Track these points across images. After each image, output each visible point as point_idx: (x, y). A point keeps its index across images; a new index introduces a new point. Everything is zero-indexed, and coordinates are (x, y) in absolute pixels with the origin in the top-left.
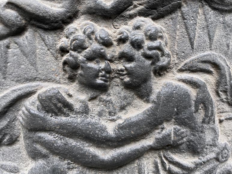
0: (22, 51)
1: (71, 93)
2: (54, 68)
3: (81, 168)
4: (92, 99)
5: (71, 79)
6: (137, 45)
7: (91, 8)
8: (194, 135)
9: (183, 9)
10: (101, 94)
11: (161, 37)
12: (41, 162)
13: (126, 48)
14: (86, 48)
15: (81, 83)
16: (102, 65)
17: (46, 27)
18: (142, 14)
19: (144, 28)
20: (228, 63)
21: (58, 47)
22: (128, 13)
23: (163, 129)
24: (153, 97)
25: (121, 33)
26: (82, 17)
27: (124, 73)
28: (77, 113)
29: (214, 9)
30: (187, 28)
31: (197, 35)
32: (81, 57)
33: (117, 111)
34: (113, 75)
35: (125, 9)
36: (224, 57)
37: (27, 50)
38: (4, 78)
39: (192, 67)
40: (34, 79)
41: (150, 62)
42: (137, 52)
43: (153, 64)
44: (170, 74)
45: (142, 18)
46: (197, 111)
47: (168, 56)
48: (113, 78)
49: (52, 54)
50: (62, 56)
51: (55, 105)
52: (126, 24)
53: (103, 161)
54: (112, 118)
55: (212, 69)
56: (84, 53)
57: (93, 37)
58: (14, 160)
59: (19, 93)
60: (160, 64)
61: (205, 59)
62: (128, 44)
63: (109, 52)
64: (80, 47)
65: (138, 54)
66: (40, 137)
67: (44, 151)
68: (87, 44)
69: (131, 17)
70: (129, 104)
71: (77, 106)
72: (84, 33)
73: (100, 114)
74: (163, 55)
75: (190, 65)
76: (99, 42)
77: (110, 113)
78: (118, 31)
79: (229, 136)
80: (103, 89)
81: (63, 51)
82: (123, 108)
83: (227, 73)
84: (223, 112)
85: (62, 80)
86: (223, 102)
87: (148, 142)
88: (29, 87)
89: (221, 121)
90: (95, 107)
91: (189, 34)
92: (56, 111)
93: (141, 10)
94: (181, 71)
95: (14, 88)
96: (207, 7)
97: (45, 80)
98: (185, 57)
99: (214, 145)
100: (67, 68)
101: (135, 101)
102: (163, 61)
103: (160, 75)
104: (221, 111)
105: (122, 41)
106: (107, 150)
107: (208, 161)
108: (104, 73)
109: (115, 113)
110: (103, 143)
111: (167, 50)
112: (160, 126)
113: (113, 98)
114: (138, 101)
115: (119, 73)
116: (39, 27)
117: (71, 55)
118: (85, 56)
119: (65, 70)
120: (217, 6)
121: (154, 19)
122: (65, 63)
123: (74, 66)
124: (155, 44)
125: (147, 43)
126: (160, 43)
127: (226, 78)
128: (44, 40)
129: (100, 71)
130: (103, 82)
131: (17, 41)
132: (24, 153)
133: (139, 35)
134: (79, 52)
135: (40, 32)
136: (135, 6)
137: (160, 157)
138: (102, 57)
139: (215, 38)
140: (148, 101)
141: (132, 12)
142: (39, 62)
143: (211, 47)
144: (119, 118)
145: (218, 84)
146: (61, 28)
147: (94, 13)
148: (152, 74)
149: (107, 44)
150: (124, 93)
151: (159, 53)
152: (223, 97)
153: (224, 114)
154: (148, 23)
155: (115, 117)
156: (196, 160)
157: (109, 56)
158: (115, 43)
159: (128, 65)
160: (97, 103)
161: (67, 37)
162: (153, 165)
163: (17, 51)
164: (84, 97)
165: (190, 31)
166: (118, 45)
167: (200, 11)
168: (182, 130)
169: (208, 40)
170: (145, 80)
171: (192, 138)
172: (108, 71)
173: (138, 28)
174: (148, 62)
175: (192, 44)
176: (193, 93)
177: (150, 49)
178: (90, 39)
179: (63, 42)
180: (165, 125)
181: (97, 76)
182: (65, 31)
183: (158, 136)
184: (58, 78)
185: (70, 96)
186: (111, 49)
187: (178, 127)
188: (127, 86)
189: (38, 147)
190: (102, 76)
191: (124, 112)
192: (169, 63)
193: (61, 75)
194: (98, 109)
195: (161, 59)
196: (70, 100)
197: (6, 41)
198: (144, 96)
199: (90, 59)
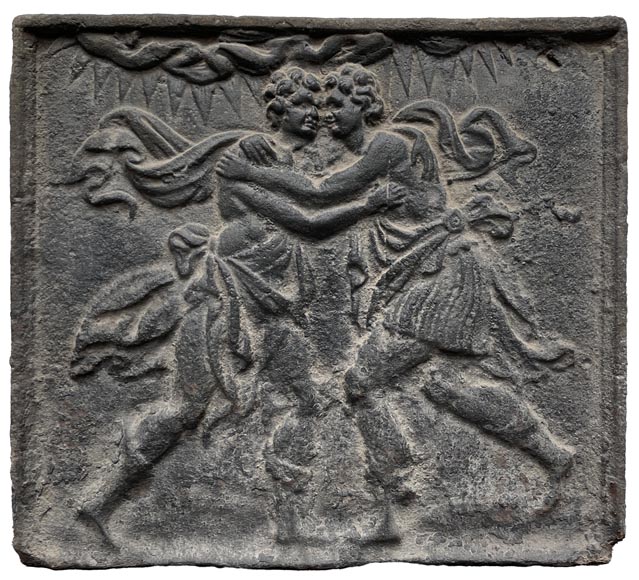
0: (226, 96)
1: (275, 141)
2: (258, 115)
3: (281, 231)
4: (297, 149)
5: (275, 127)
6: (346, 91)
7: (299, 54)
8: (413, 194)
9: (394, 55)
10: (307, 144)
11: (372, 83)
12: (236, 222)
13: (335, 93)
14: (292, 93)
15: (286, 130)
16: (309, 111)
17: (254, 72)
18: (350, 59)
19: (353, 74)
20: (451, 113)
21: (264, 92)
22: (337, 59)
23: (377, 185)
24: (365, 148)
25: (331, 78)
26: (289, 64)
27: (333, 120)
28: (281, 163)
29: (429, 54)
30: (400, 75)
31: (412, 81)
32: (287, 102)
33: (324, 165)
34: (319, 124)
35: (333, 55)
36: (445, 106)
37: (231, 96)
38: (205, 125)
39: (407, 116)
40: (236, 127)
41: (360, 108)
42: (345, 97)
43: (362, 110)
44: (385, 125)
45: (352, 64)
46: (414, 164)
47: (380, 103)
48: (320, 127)
49: (257, 100)
50: (267, 102)
51: (258, 151)
52: (335, 70)
53: (308, 222)
54: (317, 173)
55: (431, 119)
56: (290, 98)
57: (300, 82)
58: (204, 222)
59: (221, 140)
60: (370, 110)
61: (422, 107)
62: (336, 89)
63: (317, 98)
64: (287, 92)
65: (347, 100)
66: (239, 189)
67: (242, 207)
68: (294, 89)
69: (340, 63)
70: (338, 158)
71: (280, 156)
72: (292, 78)
73: (305, 168)
74: (374, 101)
75: (405, 114)
76: (306, 87)
77: (316, 167)
78: (326, 77)
79: (461, 202)
80: (309, 137)
81: (269, 96)
82: (331, 163)
83: (449, 123)
84: (450, 171)
85: (264, 129)
86: (449, 158)
87: (361, 203)
88: (230, 134)
89: (450, 183)
90: (300, 160)
91: (403, 81)
92: (259, 158)
93: (351, 55)
94: (397, 121)
95: (214, 135)
96: (421, 52)
97: (248, 128)
98: (400, 106)
99: (442, 210)
100: (272, 114)
101: (346, 155)
102: (375, 108)
103: (373, 125)
104: (449, 169)
105: (330, 86)
106: (313, 211)
107: (433, 228)
108: (310, 118)
109: (322, 168)
110: (308, 199)
111: (379, 97)
112: (374, 183)
113: (320, 150)
114: (348, 155)
115: (327, 120)
116: (246, 73)
117: (277, 100)
118: (291, 101)
119: (269, 118)
120: (432, 51)
121: (364, 65)
122: (271, 108)
123: (279, 111)
124: (364, 89)
125: (356, 88)
126: (370, 89)
127: (447, 128)
128: (249, 86)
129: (306, 116)
130: (309, 129)
131: (223, 86)
132: (217, 213)
133: (348, 81)
134: (286, 97)
135: (247, 78)
136: (344, 53)
137: (376, 226)
138: (309, 101)
139: (434, 85)
140: (359, 153)
141: (340, 58)
142: (242, 109)
143: (428, 94)
144: (326, 174)
145: (441, 135)
146: (268, 74)
147: (302, 59)
148: (363, 122)
149: (315, 89)
150: (334, 144)
151: (370, 99)
152: (449, 152)
153: (452, 174)
154: (357, 69)
155: (322, 173)
156: (419, 227)
157: (316, 101)
158: (323, 89)
159: (336, 112)
160: (302, 155)
161: (274, 82)
162: (368, 238)
163: (222, 97)
164: (287, 147)
165: (404, 78)
166: (326, 91)
167: (415, 57)
168: (399, 188)
169: (425, 87)
170: (355, 127)
171: (411, 197)
172: (316, 118)
173: (346, 73)
174: (358, 108)
175: (407, 91)
176: (410, 144)
177: (359, 94)
178: (298, 83)
179: (270, 87)
180: (379, 181)
181: (302, 122)
182: (272, 77)
183: (371, 195)
184: (261, 126)
185: (273, 144)
186: (319, 94)
187: (394, 184)
188: (336, 135)
189: (236, 201)
190: (309, 122)
191: (332, 167)
192: (381, 111)
193: (264, 124)
194: (303, 162)
195: (372, 105)
196: (274, 149)
197: (212, 86)
198: (354, 148)
199: (296, 103)
